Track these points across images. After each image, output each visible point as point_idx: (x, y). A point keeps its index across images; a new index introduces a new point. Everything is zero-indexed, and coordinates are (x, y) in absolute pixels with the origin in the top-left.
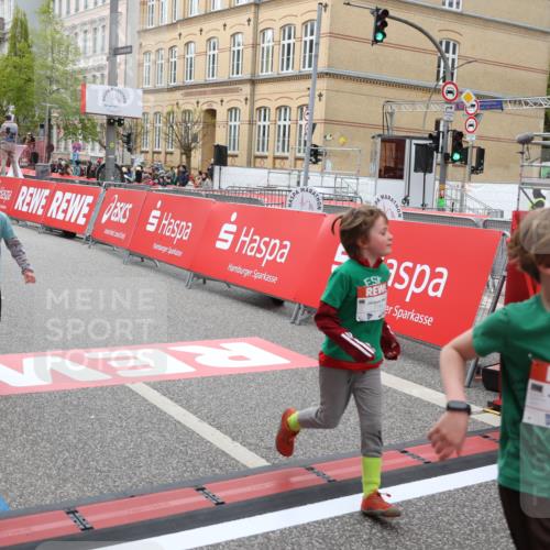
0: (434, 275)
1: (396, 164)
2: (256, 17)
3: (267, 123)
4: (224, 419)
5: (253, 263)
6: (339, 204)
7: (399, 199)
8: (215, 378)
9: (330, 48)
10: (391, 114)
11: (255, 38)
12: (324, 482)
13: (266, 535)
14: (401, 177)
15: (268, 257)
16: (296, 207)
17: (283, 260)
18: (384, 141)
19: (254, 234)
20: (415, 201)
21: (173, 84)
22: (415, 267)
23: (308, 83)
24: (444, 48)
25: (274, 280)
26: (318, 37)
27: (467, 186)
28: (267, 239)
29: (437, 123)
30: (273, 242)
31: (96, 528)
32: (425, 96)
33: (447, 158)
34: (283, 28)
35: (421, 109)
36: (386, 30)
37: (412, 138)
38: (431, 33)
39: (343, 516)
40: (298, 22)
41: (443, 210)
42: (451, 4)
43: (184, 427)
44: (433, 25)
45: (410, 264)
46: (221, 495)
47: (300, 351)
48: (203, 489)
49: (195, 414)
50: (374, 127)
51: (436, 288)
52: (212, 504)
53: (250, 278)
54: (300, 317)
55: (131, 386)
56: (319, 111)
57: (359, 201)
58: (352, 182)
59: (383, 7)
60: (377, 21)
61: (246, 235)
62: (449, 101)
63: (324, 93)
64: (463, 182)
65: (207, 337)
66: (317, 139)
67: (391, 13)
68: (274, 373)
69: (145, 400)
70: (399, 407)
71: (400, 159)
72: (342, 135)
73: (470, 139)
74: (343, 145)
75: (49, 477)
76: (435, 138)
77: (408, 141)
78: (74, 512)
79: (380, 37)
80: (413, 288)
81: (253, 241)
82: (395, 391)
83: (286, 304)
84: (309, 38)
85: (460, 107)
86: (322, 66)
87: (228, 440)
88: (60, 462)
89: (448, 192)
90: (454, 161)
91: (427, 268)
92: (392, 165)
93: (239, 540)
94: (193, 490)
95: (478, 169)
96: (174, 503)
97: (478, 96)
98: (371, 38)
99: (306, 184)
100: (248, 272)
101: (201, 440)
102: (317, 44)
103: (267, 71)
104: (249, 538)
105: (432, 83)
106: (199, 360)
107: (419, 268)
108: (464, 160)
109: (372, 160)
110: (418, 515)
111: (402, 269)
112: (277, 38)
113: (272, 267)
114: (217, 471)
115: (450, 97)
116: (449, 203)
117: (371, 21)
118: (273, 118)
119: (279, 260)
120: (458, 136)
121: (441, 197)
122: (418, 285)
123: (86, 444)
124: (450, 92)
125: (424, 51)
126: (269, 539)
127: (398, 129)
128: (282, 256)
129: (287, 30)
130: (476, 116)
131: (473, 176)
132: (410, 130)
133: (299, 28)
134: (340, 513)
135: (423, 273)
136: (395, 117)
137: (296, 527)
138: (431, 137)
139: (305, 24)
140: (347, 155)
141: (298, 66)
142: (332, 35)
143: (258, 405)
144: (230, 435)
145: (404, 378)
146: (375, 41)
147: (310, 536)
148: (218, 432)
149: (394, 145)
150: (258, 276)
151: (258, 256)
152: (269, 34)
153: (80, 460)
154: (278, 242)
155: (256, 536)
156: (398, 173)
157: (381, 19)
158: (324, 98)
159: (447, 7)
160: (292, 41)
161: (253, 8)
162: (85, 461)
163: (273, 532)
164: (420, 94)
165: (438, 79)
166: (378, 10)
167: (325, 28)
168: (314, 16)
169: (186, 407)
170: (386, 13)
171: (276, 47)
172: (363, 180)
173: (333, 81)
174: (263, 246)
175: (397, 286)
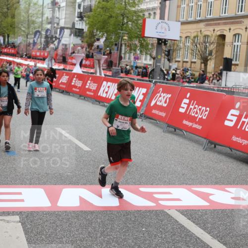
4: (228, 239)
8: (223, 211)
43: (202, 241)
49: (209, 234)
55: (169, 212)
65: (216, 183)
69: (177, 221)
106: (211, 197)
148: (224, 247)
169: (203, 229)
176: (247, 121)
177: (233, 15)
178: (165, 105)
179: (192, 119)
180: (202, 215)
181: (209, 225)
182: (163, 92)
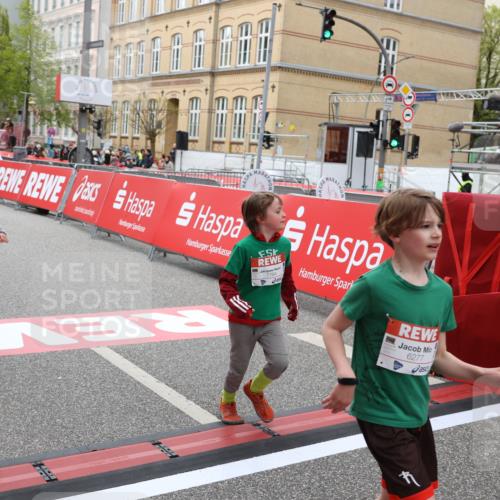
0: (372, 250)
1: (340, 149)
2: (217, 16)
3: (225, 112)
4: (179, 380)
5: (210, 238)
6: (289, 185)
7: (342, 181)
8: (173, 342)
9: (283, 44)
10: (337, 105)
11: (215, 34)
12: (268, 437)
13: (215, 485)
14: (344, 161)
15: (223, 233)
16: (249, 188)
17: (236, 236)
18: (329, 129)
19: (211, 212)
20: (357, 183)
21: (140, 75)
22: (355, 242)
23: (263, 76)
24: (385, 45)
26: (272, 34)
27: (403, 169)
28: (222, 217)
29: (378, 113)
30: (228, 219)
31: (60, 479)
32: (366, 89)
33: (386, 144)
34: (241, 26)
35: (363, 100)
36: (333, 28)
37: (354, 126)
38: (373, 32)
39: (285, 467)
40: (254, 20)
41: (382, 191)
42: (392, 6)
43: (143, 387)
44: (376, 24)
45: (350, 240)
46: (175, 449)
48: (159, 444)
49: (153, 375)
50: (320, 115)
51: (373, 261)
52: (167, 457)
53: (206, 252)
55: (97, 350)
56: (272, 101)
57: (306, 183)
58: (300, 165)
59: (331, 8)
60: (325, 21)
61: (204, 213)
62: (388, 93)
63: (277, 85)
64: (400, 165)
65: (165, 305)
66: (270, 126)
67: (338, 13)
68: (226, 338)
69: (108, 362)
71: (343, 145)
72: (292, 123)
73: (407, 128)
74: (293, 132)
75: (19, 433)
76: (375, 127)
77: (351, 129)
78: (40, 465)
79: (327, 34)
80: (353, 262)
81: (209, 218)
84: (264, 35)
85: (398, 98)
86: (275, 60)
87: (183, 398)
88: (29, 420)
89: (386, 175)
90: (392, 147)
91: (365, 243)
92: (337, 150)
93: (190, 489)
94: (150, 444)
95: (413, 154)
96: (133, 456)
97: (414, 89)
98: (320, 35)
99: (258, 167)
100: (204, 247)
101: (159, 399)
102: (271, 40)
103: (226, 64)
104: (200, 488)
105: (373, 77)
106: (158, 326)
107: (358, 244)
108: (401, 145)
109: (319, 145)
110: (352, 466)
111: (343, 244)
112: (235, 34)
113: (226, 242)
114: (173, 427)
115: (390, 89)
116: (386, 185)
117: (320, 20)
118: (230, 107)
119: (233, 236)
120: (396, 125)
121: (380, 180)
122: (357, 258)
123: (53, 402)
124: (390, 85)
125: (367, 48)
127: (343, 118)
128: (235, 232)
129: (244, 27)
130: (413, 106)
131: (409, 160)
132: (352, 119)
133: (255, 25)
135: (362, 248)
136: (341, 105)
137: (242, 478)
138: (372, 125)
139: (261, 22)
140: (295, 141)
141: (254, 60)
142: (285, 32)
143: (210, 367)
144: (185, 395)
146: (324, 38)
148: (174, 391)
149: (338, 133)
150: (214, 250)
151: (214, 232)
152: (228, 31)
153: (47, 417)
154: (232, 219)
155: (206, 486)
156: (342, 158)
157: (329, 19)
158: (276, 90)
159: (388, 8)
160: (249, 37)
161: (214, 8)
162: (51, 419)
163: (222, 482)
164: (363, 86)
165: (379, 73)
166: (326, 10)
167: (279, 26)
168: (269, 15)
169: (145, 369)
170: (333, 13)
171: (235, 44)
172: (310, 164)
173: (285, 74)
174: (218, 224)
175: (339, 259)
176: (205, 217)
180: (144, 351)
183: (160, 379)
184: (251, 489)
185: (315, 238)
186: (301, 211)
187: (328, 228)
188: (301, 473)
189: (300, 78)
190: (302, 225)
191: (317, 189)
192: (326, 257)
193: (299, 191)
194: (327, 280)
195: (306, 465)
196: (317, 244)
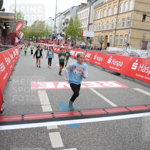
2: (117, 17)
4: (108, 97)
5: (115, 66)
6: (133, 55)
7: (146, 54)
8: (107, 89)
10: (145, 36)
11: (117, 21)
12: (129, 111)
13: (117, 120)
14: (146, 50)
15: (118, 65)
16: (124, 55)
23: (128, 30)
25: (119, 70)
28: (118, 61)
31: (84, 115)
34: (123, 19)
36: (145, 19)
43: (100, 97)
45: (149, 68)
46: (108, 111)
47: (124, 84)
48: (104, 110)
49: (103, 95)
50: (141, 39)
52: (106, 113)
53: (114, 69)
54: (124, 77)
55: (90, 89)
56: (130, 36)
57: (136, 54)
58: (135, 50)
59: (145, 14)
60: (144, 17)
63: (130, 32)
65: (105, 80)
66: (129, 42)
67: (147, 15)
68: (118, 88)
69: (93, 92)
70: (145, 97)
72: (134, 41)
74: (134, 43)
75: (75, 105)
77: (148, 42)
78: (80, 112)
79: (144, 20)
80: (149, 73)
81: (115, 62)
82: (144, 94)
83: (121, 74)
84: (128, 21)
86: (131, 27)
87: (109, 101)
88: (77, 102)
92: (144, 47)
93: (111, 120)
94: (102, 110)
96: (98, 112)
99: (126, 50)
100: (113, 68)
101: (104, 100)
102: (131, 22)
104: (113, 120)
106: (103, 85)
109: (140, 46)
111: (147, 68)
112: (121, 21)
113: (119, 67)
114: (107, 107)
117: (142, 17)
123: (82, 99)
126: (117, 121)
127: (146, 39)
128: (121, 65)
129: (124, 19)
132: (148, 40)
133: (126, 19)
134: (132, 117)
136: (146, 37)
137: (123, 119)
139: (127, 18)
140: (134, 45)
141: (125, 27)
142: (133, 20)
143: (115, 94)
144: (110, 100)
145: (146, 91)
146: (143, 21)
147: (126, 121)
148: (107, 99)
149: (145, 43)
150: (116, 69)
151: (116, 65)
152: (120, 20)
153: (81, 102)
154: (120, 62)
155: (115, 120)
156: (146, 49)
157: (145, 16)
158: (130, 33)
160: (124, 21)
161: (117, 15)
163: (118, 120)
166: (144, 14)
169: (101, 94)
170: (146, 15)
171: (121, 23)
172: (138, 50)
173: (132, 30)
174: (117, 63)
175: (146, 72)
176: (114, 61)
177: (110, 29)
178: (89, 57)
179: (98, 61)
180: (100, 90)
181: (103, 93)
182: (89, 53)
183: (104, 96)
184: (125, 122)
185: (140, 67)
186: (137, 61)
187: (143, 65)
188: (136, 120)
189: (136, 30)
190: (137, 64)
191: (140, 56)
192: (143, 71)
193: (136, 56)
194: (143, 77)
195: (138, 118)
196: (141, 68)
